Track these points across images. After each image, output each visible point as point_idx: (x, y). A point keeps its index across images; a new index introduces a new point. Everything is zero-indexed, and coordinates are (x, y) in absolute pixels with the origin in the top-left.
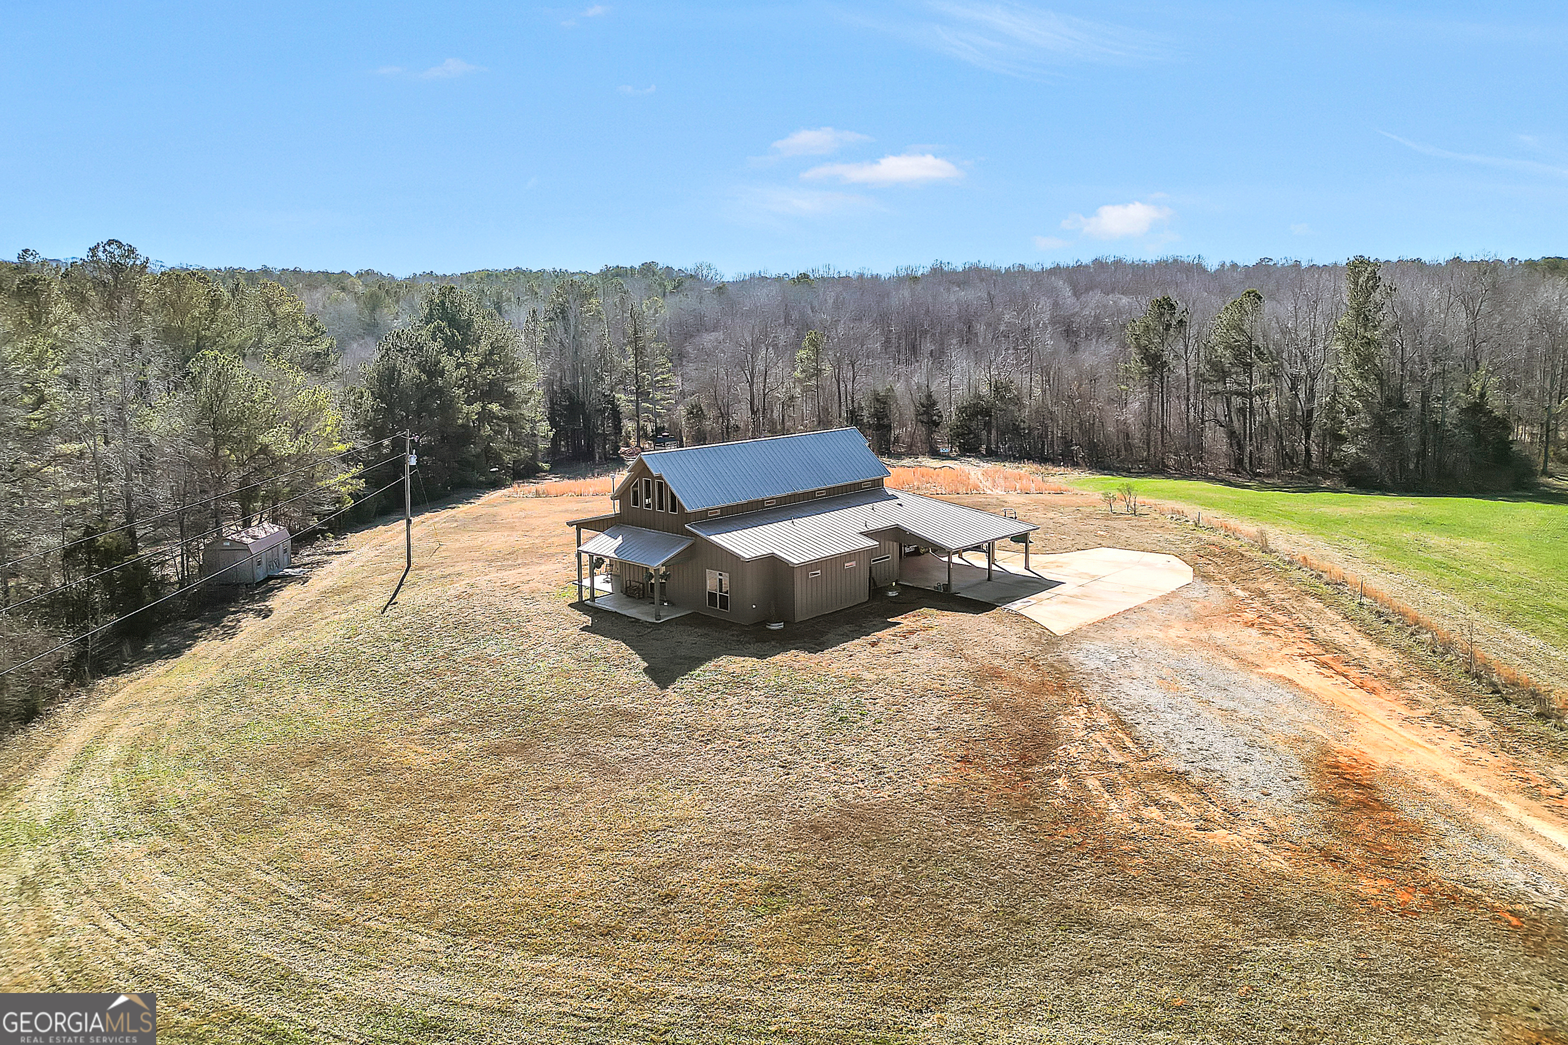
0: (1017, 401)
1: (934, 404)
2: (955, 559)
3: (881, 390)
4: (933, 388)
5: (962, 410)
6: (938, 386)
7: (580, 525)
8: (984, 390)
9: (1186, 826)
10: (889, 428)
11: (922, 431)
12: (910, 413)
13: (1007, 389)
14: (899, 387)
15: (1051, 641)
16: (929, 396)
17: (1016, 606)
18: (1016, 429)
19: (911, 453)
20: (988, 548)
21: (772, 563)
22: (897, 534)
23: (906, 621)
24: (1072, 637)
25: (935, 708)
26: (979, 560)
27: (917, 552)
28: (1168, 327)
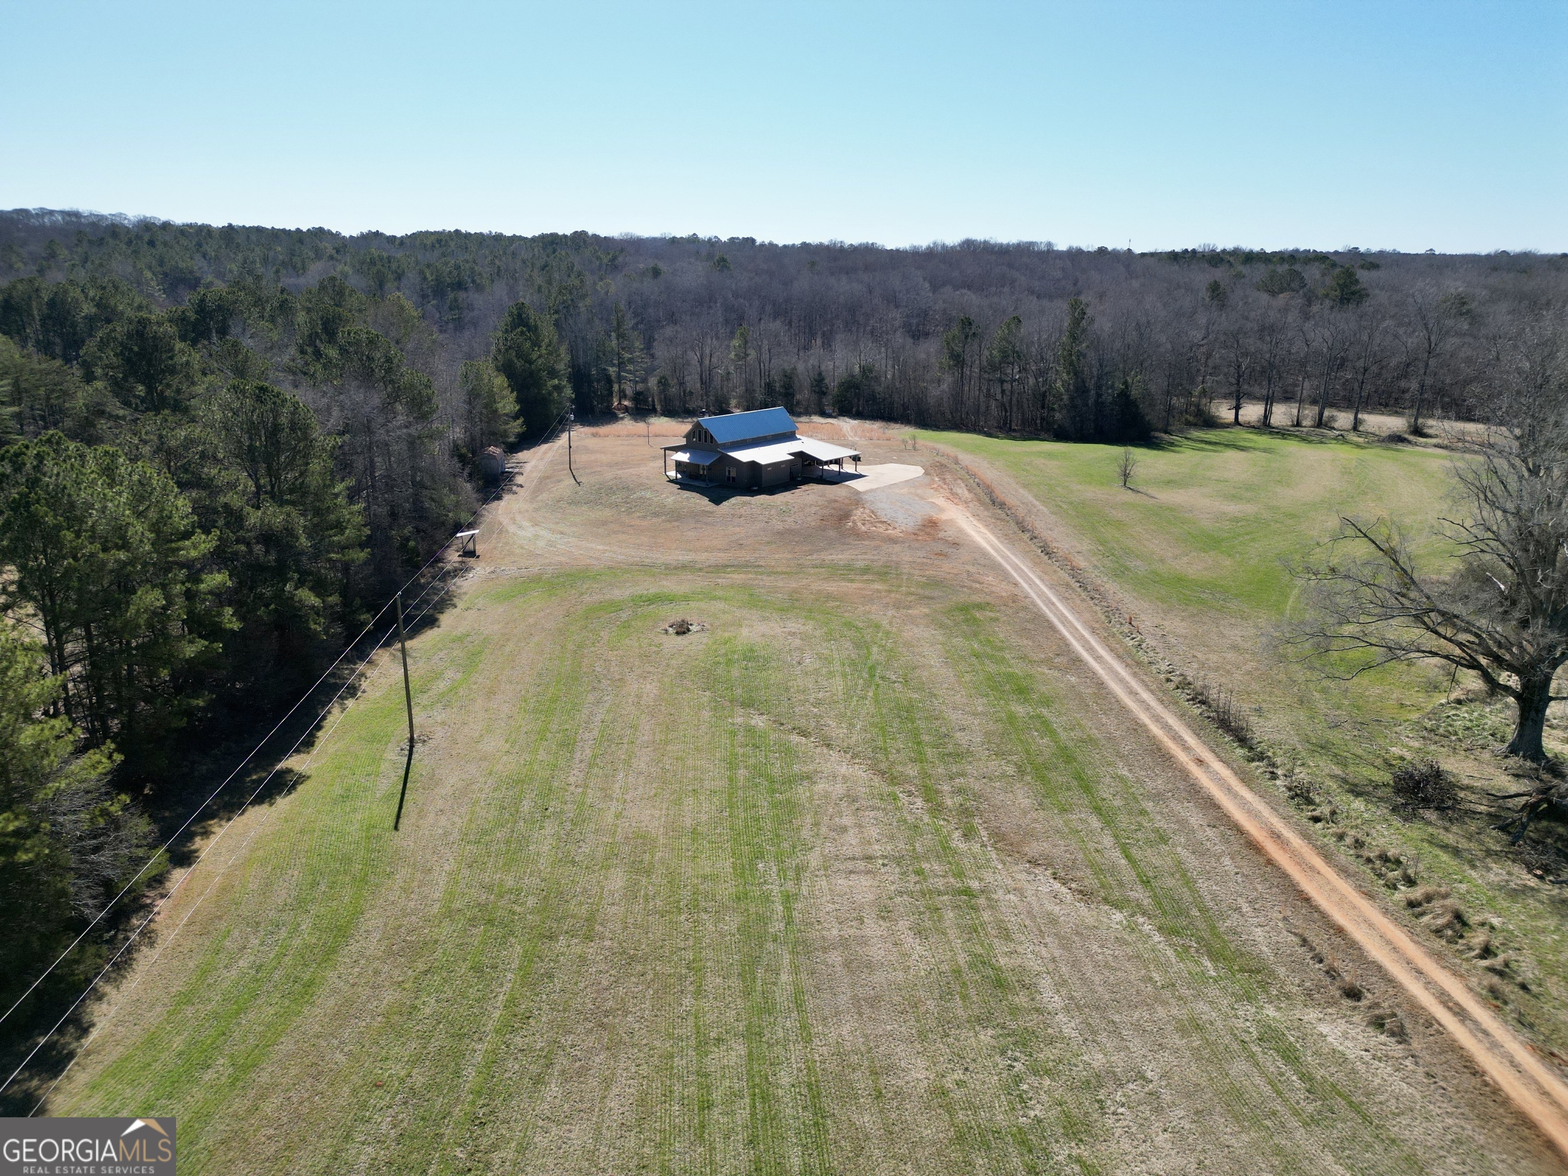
0: (877, 379)
1: (823, 379)
2: (826, 467)
3: (786, 367)
4: (823, 368)
5: (841, 385)
6: (828, 366)
7: (666, 449)
8: (857, 369)
9: (881, 530)
10: (793, 395)
11: (814, 397)
12: (807, 383)
13: (871, 371)
14: (801, 367)
15: (858, 493)
16: (820, 374)
17: (847, 483)
18: (874, 398)
19: (808, 413)
20: (837, 462)
21: (753, 465)
22: (801, 456)
23: (804, 487)
24: (866, 492)
25: (814, 509)
26: (835, 468)
27: (809, 464)
28: (967, 337)
